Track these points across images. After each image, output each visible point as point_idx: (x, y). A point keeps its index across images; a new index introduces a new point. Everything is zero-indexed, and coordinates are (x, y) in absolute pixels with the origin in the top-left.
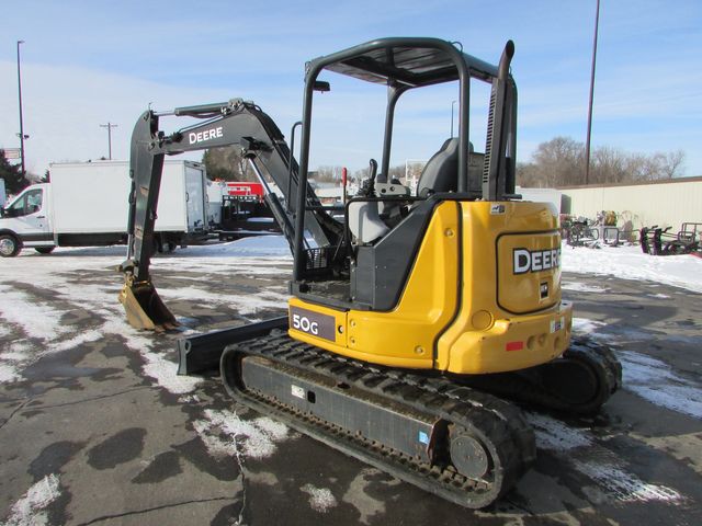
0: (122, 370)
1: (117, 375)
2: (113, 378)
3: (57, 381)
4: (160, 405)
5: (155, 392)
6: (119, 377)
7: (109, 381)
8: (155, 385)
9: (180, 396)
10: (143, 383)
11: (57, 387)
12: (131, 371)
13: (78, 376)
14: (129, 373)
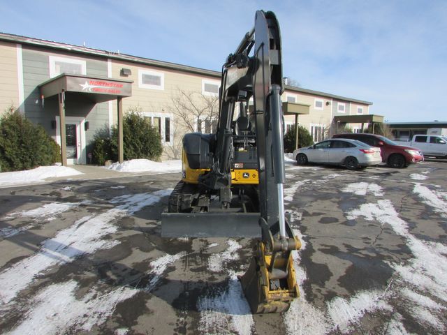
0: (319, 250)
1: (323, 247)
2: (326, 246)
3: (360, 253)
4: (308, 228)
5: (307, 233)
6: (322, 245)
7: (328, 244)
8: (305, 236)
9: (298, 229)
10: (310, 238)
11: (360, 250)
12: (314, 248)
13: (347, 253)
14: (316, 247)
